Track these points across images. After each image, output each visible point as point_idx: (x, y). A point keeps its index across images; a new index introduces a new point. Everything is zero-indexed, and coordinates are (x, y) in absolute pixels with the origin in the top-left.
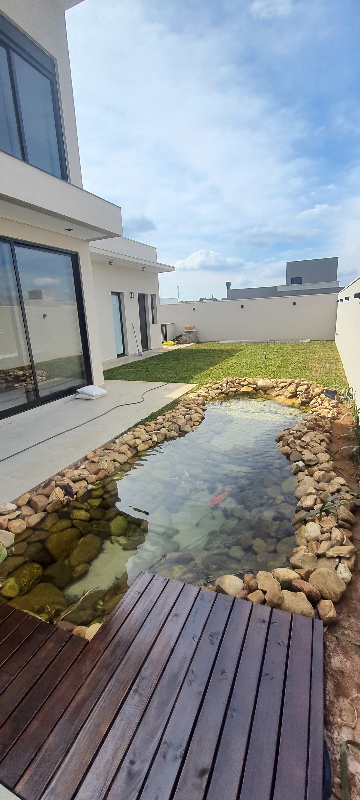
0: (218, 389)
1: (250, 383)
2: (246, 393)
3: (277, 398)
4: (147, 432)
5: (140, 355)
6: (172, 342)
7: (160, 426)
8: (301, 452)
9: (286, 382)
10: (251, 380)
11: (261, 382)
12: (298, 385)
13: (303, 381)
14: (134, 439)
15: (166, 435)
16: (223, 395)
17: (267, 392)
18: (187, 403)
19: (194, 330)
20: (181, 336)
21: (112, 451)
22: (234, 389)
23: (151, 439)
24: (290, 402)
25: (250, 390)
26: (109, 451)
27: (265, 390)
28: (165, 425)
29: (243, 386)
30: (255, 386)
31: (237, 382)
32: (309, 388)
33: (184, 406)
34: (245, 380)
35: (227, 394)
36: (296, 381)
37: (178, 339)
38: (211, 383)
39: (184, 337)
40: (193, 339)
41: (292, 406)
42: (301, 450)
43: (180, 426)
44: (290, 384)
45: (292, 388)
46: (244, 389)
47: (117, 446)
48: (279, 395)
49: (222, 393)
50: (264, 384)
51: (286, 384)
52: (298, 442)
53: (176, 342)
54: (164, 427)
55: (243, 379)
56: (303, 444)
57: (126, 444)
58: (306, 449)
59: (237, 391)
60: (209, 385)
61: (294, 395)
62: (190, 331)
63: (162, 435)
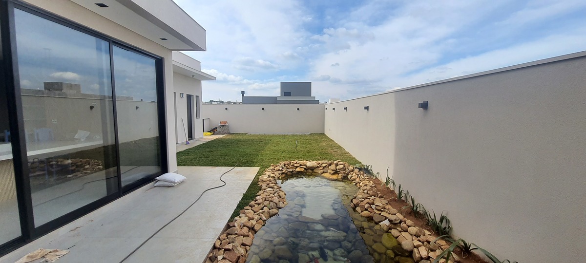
0: (279, 170)
1: (301, 165)
2: (299, 172)
3: (323, 175)
4: (255, 213)
5: (187, 143)
6: (209, 133)
7: (262, 206)
8: (380, 214)
9: (326, 163)
10: (301, 162)
11: (309, 164)
12: (337, 165)
13: (339, 162)
14: (249, 220)
15: (269, 212)
16: (284, 175)
17: (315, 171)
18: (267, 183)
19: (227, 124)
20: (216, 128)
21: (237, 235)
22: (291, 170)
23: (261, 219)
24: (335, 177)
25: (303, 170)
26: (234, 236)
27: (312, 169)
28: (266, 204)
29: (297, 167)
30: (305, 167)
31: (292, 164)
32: (344, 167)
33: (266, 186)
34: (297, 163)
35: (286, 174)
36: (335, 162)
37: (213, 131)
38: (273, 166)
39: (218, 130)
40: (226, 131)
41: (337, 180)
42: (379, 212)
43: (276, 204)
44: (330, 165)
45: (333, 167)
46: (298, 169)
47: (237, 230)
48: (324, 172)
49: (283, 173)
50: (312, 165)
51: (326, 164)
52: (373, 207)
53: (212, 133)
54: (265, 206)
55: (295, 162)
56: (378, 208)
57: (244, 226)
58: (382, 211)
59: (293, 171)
60: (272, 167)
61: (336, 172)
62: (223, 125)
63: (267, 214)
